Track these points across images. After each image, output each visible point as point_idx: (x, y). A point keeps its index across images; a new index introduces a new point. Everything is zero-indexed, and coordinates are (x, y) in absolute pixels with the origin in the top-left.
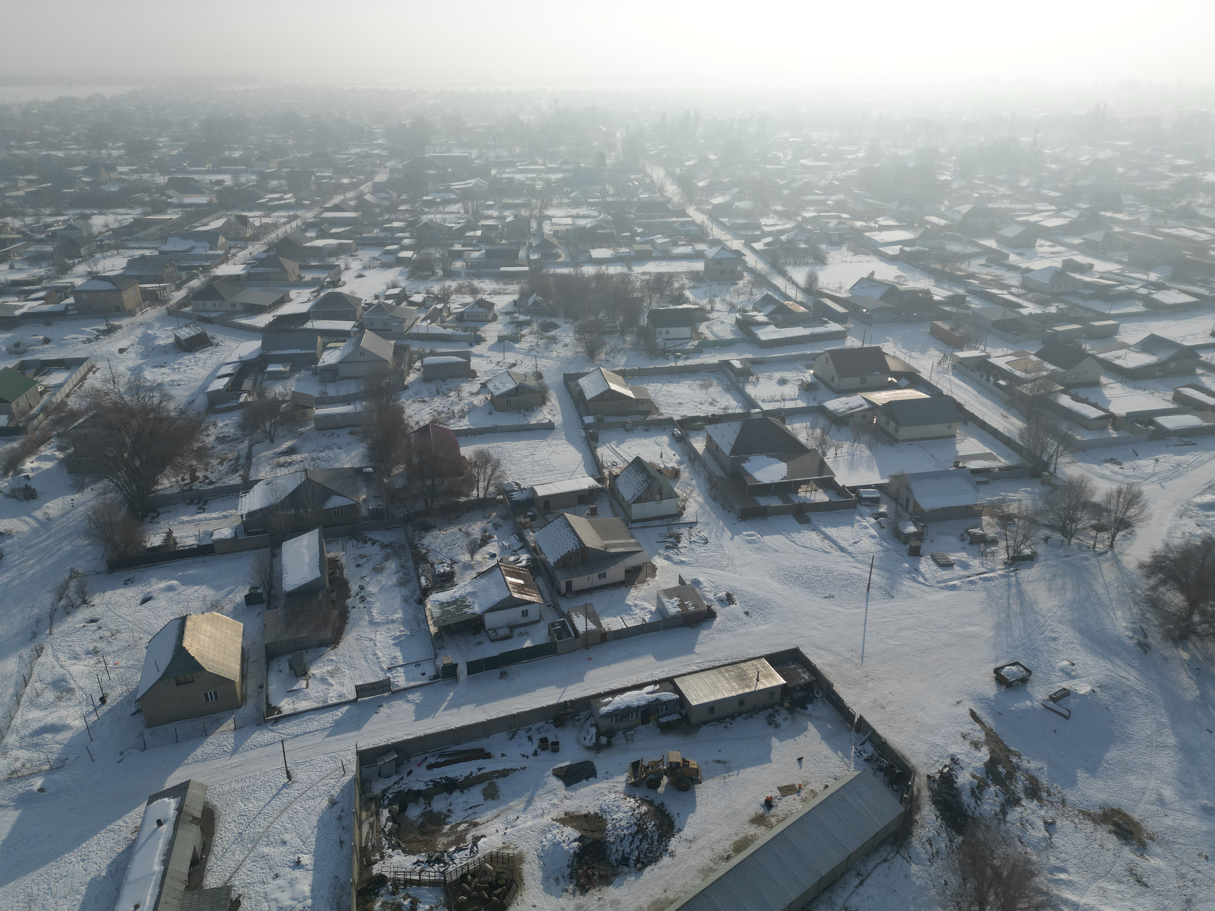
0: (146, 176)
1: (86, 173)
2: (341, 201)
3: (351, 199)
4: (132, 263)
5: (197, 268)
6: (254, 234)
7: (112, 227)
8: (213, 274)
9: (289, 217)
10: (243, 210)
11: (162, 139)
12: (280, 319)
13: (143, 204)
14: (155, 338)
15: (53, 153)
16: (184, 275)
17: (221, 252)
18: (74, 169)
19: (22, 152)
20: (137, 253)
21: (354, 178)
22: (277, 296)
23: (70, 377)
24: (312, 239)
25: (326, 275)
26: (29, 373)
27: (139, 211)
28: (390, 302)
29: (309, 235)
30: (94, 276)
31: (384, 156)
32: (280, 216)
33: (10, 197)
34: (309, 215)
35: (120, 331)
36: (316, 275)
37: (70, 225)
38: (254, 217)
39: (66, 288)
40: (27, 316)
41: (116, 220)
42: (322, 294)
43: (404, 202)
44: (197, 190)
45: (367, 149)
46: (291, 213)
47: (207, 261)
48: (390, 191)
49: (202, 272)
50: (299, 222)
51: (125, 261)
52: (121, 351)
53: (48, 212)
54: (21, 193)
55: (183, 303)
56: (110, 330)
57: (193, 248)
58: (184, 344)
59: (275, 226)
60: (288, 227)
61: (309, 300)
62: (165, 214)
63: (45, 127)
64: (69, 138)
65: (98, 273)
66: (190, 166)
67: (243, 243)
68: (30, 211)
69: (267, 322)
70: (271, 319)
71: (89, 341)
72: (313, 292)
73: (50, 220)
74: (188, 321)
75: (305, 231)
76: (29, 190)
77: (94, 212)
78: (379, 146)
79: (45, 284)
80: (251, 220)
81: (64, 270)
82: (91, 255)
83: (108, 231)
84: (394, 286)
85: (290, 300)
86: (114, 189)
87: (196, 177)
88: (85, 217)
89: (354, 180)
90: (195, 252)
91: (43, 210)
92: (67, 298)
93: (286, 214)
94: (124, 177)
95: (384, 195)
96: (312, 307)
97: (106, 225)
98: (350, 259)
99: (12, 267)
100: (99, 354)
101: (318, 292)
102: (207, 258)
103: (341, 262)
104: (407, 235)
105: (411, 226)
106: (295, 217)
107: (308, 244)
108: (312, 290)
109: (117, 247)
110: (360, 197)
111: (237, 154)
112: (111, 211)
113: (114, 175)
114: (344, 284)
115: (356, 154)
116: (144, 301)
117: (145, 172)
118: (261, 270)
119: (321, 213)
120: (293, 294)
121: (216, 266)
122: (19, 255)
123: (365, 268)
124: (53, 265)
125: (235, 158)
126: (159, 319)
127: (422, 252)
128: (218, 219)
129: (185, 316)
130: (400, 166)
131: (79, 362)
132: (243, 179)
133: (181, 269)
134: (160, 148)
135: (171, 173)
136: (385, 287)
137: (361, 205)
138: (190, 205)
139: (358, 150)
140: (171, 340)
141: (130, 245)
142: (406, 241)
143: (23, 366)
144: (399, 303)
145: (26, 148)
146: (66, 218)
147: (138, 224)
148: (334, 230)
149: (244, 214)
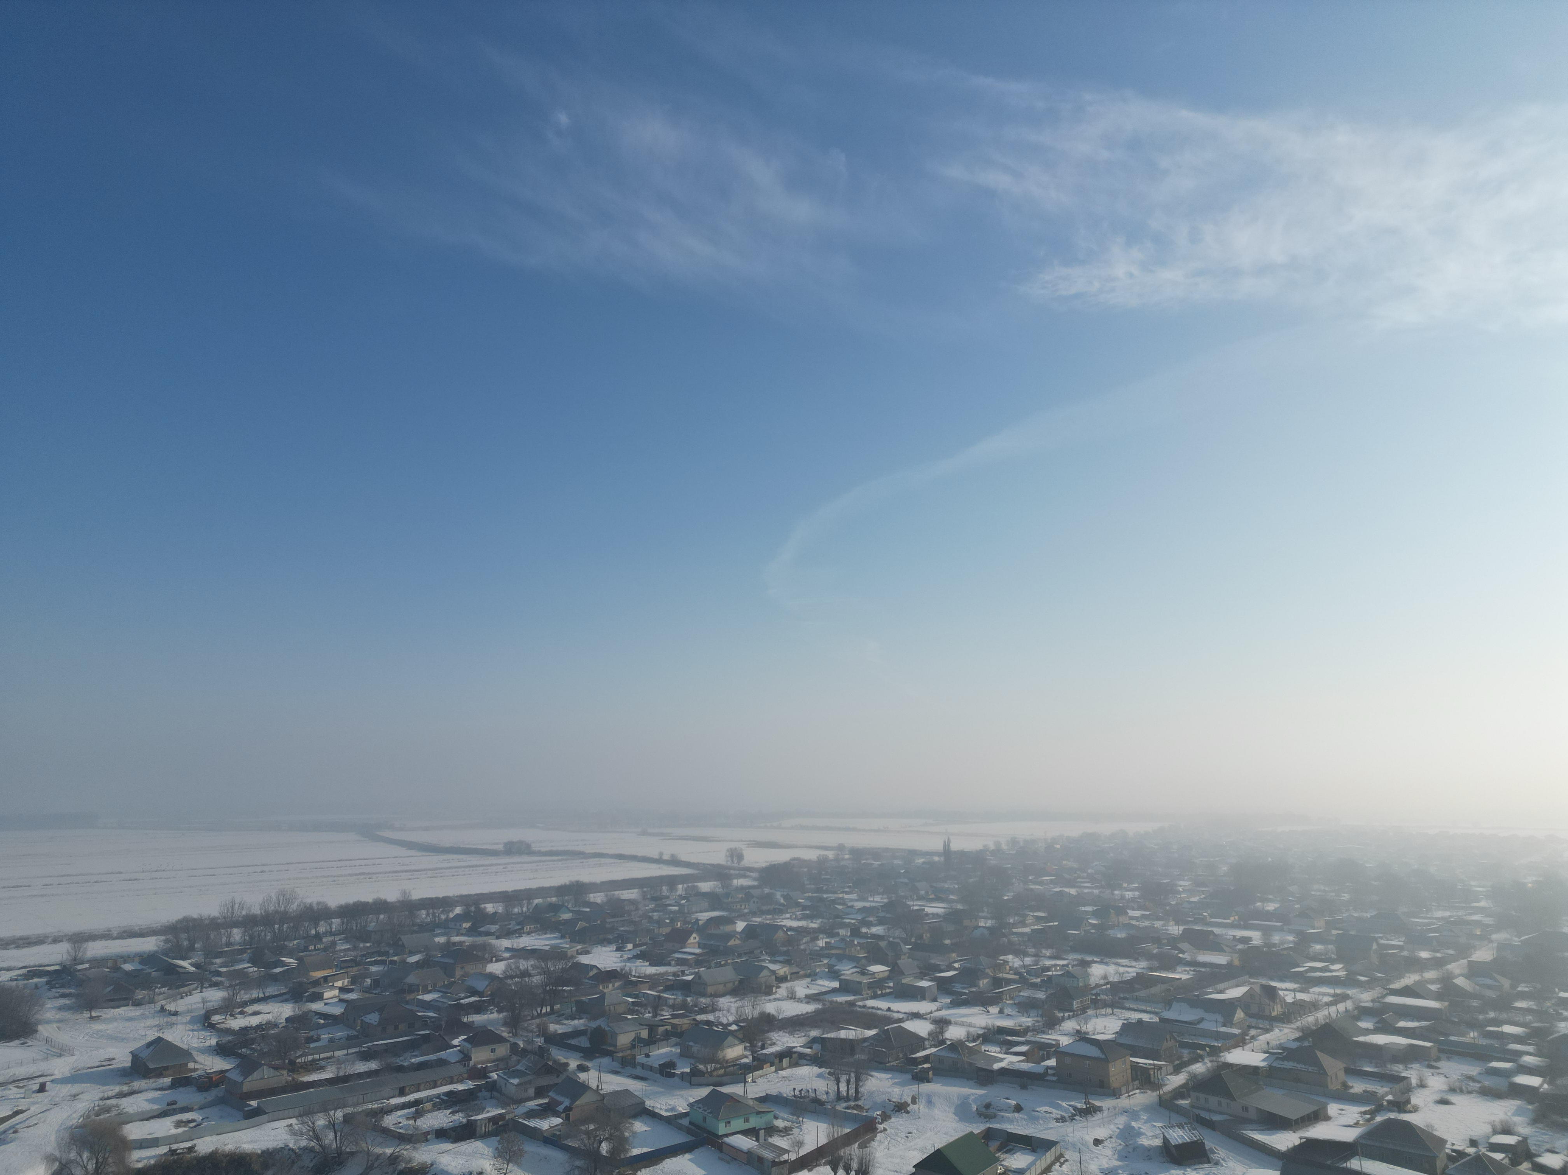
0: (1158, 924)
1: (1095, 914)
2: (1417, 983)
3: (1433, 982)
4: (1127, 1028)
5: (1202, 1047)
6: (1284, 1014)
7: (1111, 979)
8: (1222, 1059)
9: (1335, 995)
10: (1272, 979)
11: (1182, 883)
12: (1311, 1145)
13: (1149, 956)
14: (1139, 1134)
15: (1066, 890)
16: (1186, 1054)
17: (1236, 1031)
18: (1083, 909)
19: (1037, 887)
20: (1135, 1016)
21: (1438, 951)
22: (1309, 1109)
23: (1033, 1163)
24: (1367, 1032)
25: (1386, 1089)
26: (994, 1145)
27: (1143, 964)
28: (1498, 1156)
29: (1363, 1025)
30: (1081, 1037)
31: (1490, 925)
32: (1322, 993)
33: (1015, 933)
34: (1366, 997)
35: (1099, 1115)
36: (1371, 1087)
37: (1068, 972)
38: (1286, 990)
39: (1051, 1046)
40: (1004, 1071)
41: (1117, 972)
42: (1379, 1119)
43: (1522, 996)
44: (1216, 946)
45: (1460, 913)
46: (1338, 991)
47: (1217, 1040)
48: (1498, 977)
49: (1209, 1054)
50: (1349, 1004)
51: (1119, 1023)
52: (1097, 1142)
53: (1048, 954)
54: (1027, 930)
55: (1180, 1092)
56: (1089, 1111)
57: (1201, 1020)
58: (1174, 1151)
59: (1314, 1006)
60: (1333, 1009)
61: (1357, 1124)
62: (1174, 971)
63: (1064, 862)
64: (1085, 875)
65: (1087, 1033)
66: (1211, 917)
67: (1266, 1022)
68: (1032, 951)
69: (1291, 1145)
70: (1297, 1142)
71: (1062, 1119)
72: (1365, 1113)
73: (1048, 963)
74: (1183, 1120)
75: (1358, 1018)
76: (1036, 927)
77: (1095, 959)
78: (1482, 910)
79: (1030, 1037)
80: (1281, 993)
81: (1052, 1023)
82: (1084, 1010)
83: (1107, 984)
84: (1507, 1130)
85: (1327, 1118)
86: (1121, 935)
87: (1217, 931)
88: (1085, 964)
89: (1439, 955)
90: (1204, 1025)
91: (1044, 951)
92: (1049, 1058)
93: (1331, 991)
94: (1133, 922)
95: (1488, 981)
96: (1362, 1137)
97: (1105, 977)
98: (1427, 1072)
99: (1001, 1012)
100: (1071, 1139)
101: (1373, 1113)
102: (1218, 1036)
103: (1412, 1073)
104: (1531, 1049)
105: (1536, 1036)
106: (1344, 998)
107: (1362, 1039)
108: (1363, 1109)
109: (1113, 1005)
110: (1446, 981)
111: (1271, 907)
112: (1113, 960)
113: (1123, 919)
114: (1416, 1109)
115: (1442, 919)
116: (1133, 1080)
117: (1158, 919)
118: (1289, 1065)
119: (1384, 996)
120: (1333, 1109)
121: (1228, 1049)
122: (1011, 998)
123: (1452, 1090)
124: (1042, 1016)
125: (1268, 911)
126: (1147, 1108)
127: (1559, 1082)
128: (1237, 986)
129: (1179, 1110)
130: (1516, 941)
131: (1048, 1145)
132: (1276, 938)
133: (1184, 1045)
134: (1179, 892)
135: (1185, 923)
136: (1488, 1129)
137: (1448, 990)
138: (1204, 965)
139: (1447, 914)
140: (1158, 1142)
141: (1127, 1005)
142: (1528, 1059)
143: (989, 1135)
144: (1515, 1162)
145: (1042, 883)
146: (1065, 962)
147: (1141, 980)
148: (1402, 1024)
149: (1273, 984)
